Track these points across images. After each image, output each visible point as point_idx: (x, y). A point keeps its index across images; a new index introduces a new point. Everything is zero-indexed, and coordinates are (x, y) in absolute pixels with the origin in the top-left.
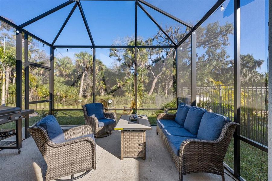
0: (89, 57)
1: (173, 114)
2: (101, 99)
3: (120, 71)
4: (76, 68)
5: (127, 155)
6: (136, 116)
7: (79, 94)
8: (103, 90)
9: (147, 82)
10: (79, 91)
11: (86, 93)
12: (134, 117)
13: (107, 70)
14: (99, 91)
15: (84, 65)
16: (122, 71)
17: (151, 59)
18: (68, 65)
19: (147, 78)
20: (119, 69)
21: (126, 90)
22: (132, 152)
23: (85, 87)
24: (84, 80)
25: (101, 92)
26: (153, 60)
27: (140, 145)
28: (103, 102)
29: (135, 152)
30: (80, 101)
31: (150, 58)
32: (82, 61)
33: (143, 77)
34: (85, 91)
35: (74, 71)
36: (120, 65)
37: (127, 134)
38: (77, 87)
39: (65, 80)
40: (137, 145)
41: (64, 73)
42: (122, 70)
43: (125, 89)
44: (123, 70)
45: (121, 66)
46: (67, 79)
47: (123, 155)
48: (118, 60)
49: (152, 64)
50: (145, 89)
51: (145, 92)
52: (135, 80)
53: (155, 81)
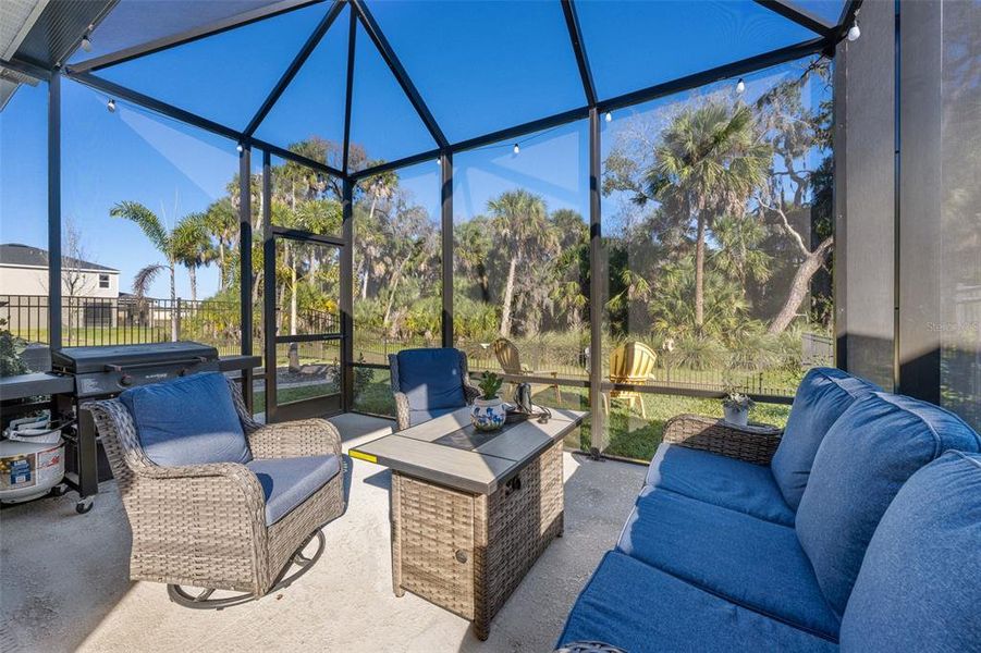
0: (530, 205)
1: (768, 431)
2: (501, 339)
3: (647, 241)
4: (495, 245)
5: (412, 582)
6: (489, 410)
7: (500, 324)
8: (576, 311)
9: (763, 274)
10: (499, 314)
11: (523, 322)
12: (481, 413)
14: (564, 317)
15: (514, 232)
16: (656, 241)
17: (791, 172)
19: (762, 257)
20: (643, 235)
21: (660, 314)
22: (429, 579)
23: (518, 304)
24: (517, 280)
25: (569, 318)
26: (801, 175)
29: (439, 583)
30: (484, 346)
31: (787, 170)
32: (507, 220)
33: (744, 255)
34: (517, 315)
35: (492, 255)
36: (646, 221)
37: (412, 489)
38: (498, 304)
39: (470, 285)
41: (468, 264)
42: (654, 238)
43: (654, 306)
44: (660, 237)
45: (652, 221)
48: (634, 200)
49: (798, 195)
50: (756, 307)
51: (753, 318)
52: (700, 270)
53: (809, 268)
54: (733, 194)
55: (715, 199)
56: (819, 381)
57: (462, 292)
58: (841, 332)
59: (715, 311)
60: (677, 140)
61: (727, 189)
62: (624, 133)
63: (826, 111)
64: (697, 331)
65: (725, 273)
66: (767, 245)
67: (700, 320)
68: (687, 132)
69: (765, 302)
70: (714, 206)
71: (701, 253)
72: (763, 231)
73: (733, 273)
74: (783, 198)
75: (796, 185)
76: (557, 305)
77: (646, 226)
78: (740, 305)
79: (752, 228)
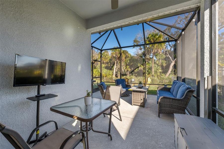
4: (111, 58)
5: (135, 104)
7: (113, 75)
8: (128, 72)
9: (164, 65)
10: (113, 73)
11: (117, 74)
13: (132, 57)
14: (126, 73)
15: (116, 55)
18: (107, 57)
19: (164, 61)
20: (141, 56)
22: (137, 103)
23: (117, 70)
24: (116, 65)
26: (171, 45)
27: (141, 99)
28: (126, 79)
29: (139, 103)
30: (114, 79)
32: (115, 53)
33: (161, 61)
34: (116, 72)
35: (110, 60)
37: (135, 93)
38: (112, 70)
39: (105, 66)
40: (140, 99)
41: (105, 62)
42: (143, 56)
45: (143, 53)
46: (106, 65)
47: (133, 103)
48: (139, 49)
49: (171, 49)
50: (163, 71)
51: (163, 73)
52: (153, 64)
53: (173, 64)
54: (159, 50)
55: (156, 51)
56: (175, 81)
57: (104, 68)
58: (177, 76)
59: (156, 72)
60: (149, 39)
61: (158, 49)
62: (138, 35)
63: (175, 33)
64: (153, 76)
65: (158, 65)
66: (165, 59)
67: (153, 74)
68: (151, 37)
69: (165, 70)
70: (156, 52)
71: (153, 61)
72: (164, 56)
73: (159, 65)
74: (168, 49)
75: (170, 47)
76: (125, 71)
77: (141, 54)
78: (160, 71)
79: (162, 56)
